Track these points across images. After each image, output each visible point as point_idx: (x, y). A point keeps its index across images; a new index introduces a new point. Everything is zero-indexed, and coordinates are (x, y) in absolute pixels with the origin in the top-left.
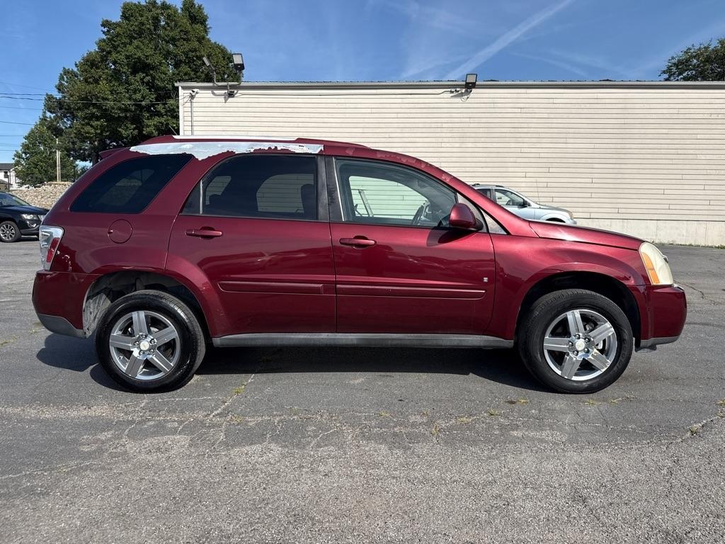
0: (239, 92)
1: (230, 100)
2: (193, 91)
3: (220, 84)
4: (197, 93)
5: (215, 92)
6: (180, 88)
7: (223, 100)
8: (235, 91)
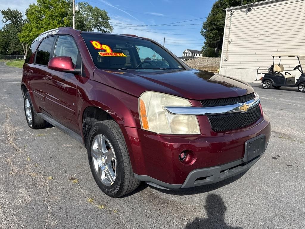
0: (254, 8)
1: (249, 13)
2: (232, 12)
3: (244, 6)
4: (234, 12)
5: (242, 10)
6: (227, 11)
7: (245, 13)
8: (252, 8)
